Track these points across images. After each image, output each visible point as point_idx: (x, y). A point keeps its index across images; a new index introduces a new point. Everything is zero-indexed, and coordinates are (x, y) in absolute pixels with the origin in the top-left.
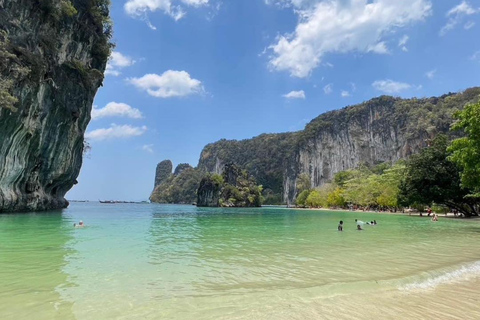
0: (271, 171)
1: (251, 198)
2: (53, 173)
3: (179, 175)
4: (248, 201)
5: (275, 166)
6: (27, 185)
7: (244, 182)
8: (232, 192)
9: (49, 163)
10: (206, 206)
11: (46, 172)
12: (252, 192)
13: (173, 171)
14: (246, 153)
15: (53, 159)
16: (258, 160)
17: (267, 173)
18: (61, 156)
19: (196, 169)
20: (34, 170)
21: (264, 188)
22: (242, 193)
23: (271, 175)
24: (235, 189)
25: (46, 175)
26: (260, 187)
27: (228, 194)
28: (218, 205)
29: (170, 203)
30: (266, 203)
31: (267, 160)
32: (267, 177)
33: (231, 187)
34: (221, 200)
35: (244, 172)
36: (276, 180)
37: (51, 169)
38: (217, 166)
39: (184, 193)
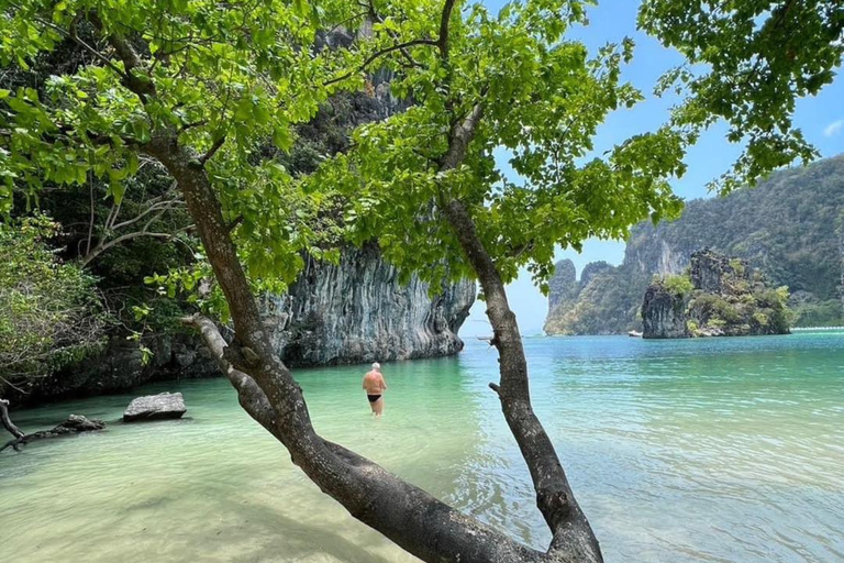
0: (804, 251)
1: (762, 316)
2: (456, 305)
3: (591, 284)
4: (755, 322)
5: (814, 240)
6: (435, 324)
7: (741, 285)
8: (715, 306)
9: (451, 293)
10: (663, 336)
11: (449, 305)
12: (763, 304)
13: (578, 278)
14: (729, 223)
15: (454, 287)
16: (764, 232)
17: (794, 256)
18: (461, 283)
19: (621, 268)
20: (439, 305)
21: (792, 290)
22: (739, 306)
23: (806, 260)
24: (719, 300)
25: (449, 309)
26: (783, 291)
27: (706, 313)
28: (687, 334)
29: (581, 334)
30: (799, 323)
31: (789, 229)
32: (792, 266)
33: (712, 296)
34: (691, 325)
35: (735, 263)
36: (822, 270)
37: (455, 300)
38: (665, 258)
39: (605, 315)
